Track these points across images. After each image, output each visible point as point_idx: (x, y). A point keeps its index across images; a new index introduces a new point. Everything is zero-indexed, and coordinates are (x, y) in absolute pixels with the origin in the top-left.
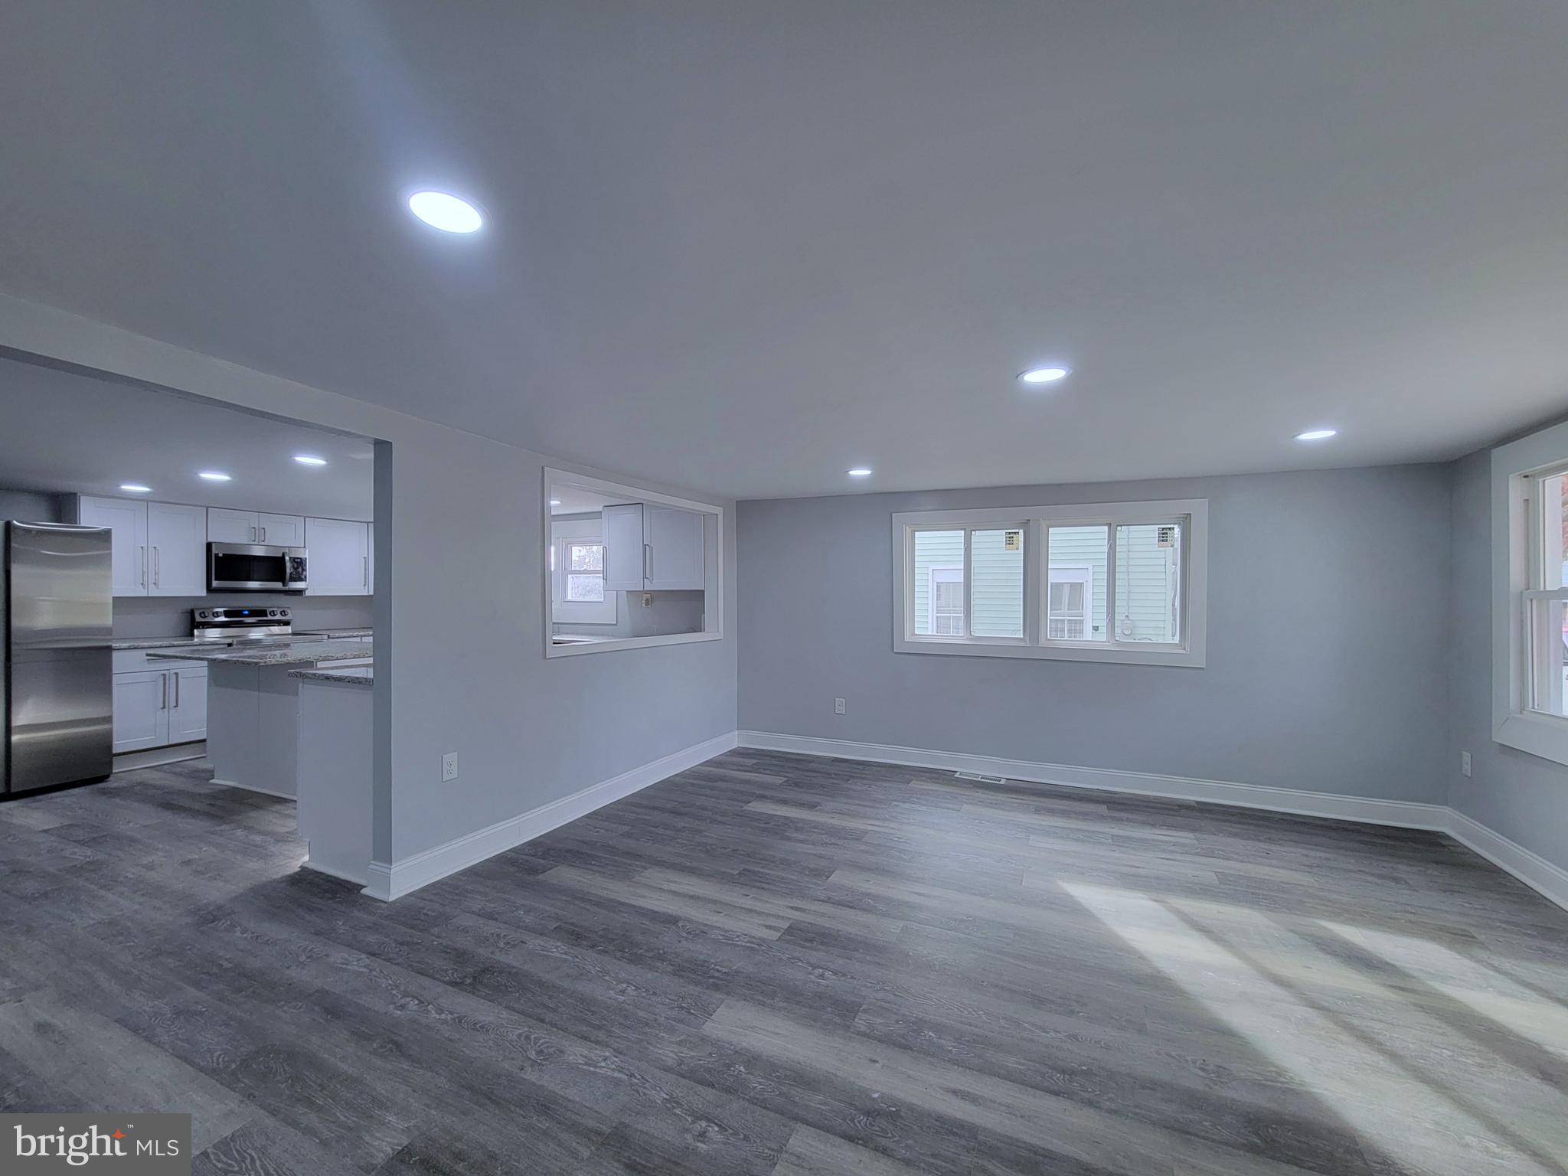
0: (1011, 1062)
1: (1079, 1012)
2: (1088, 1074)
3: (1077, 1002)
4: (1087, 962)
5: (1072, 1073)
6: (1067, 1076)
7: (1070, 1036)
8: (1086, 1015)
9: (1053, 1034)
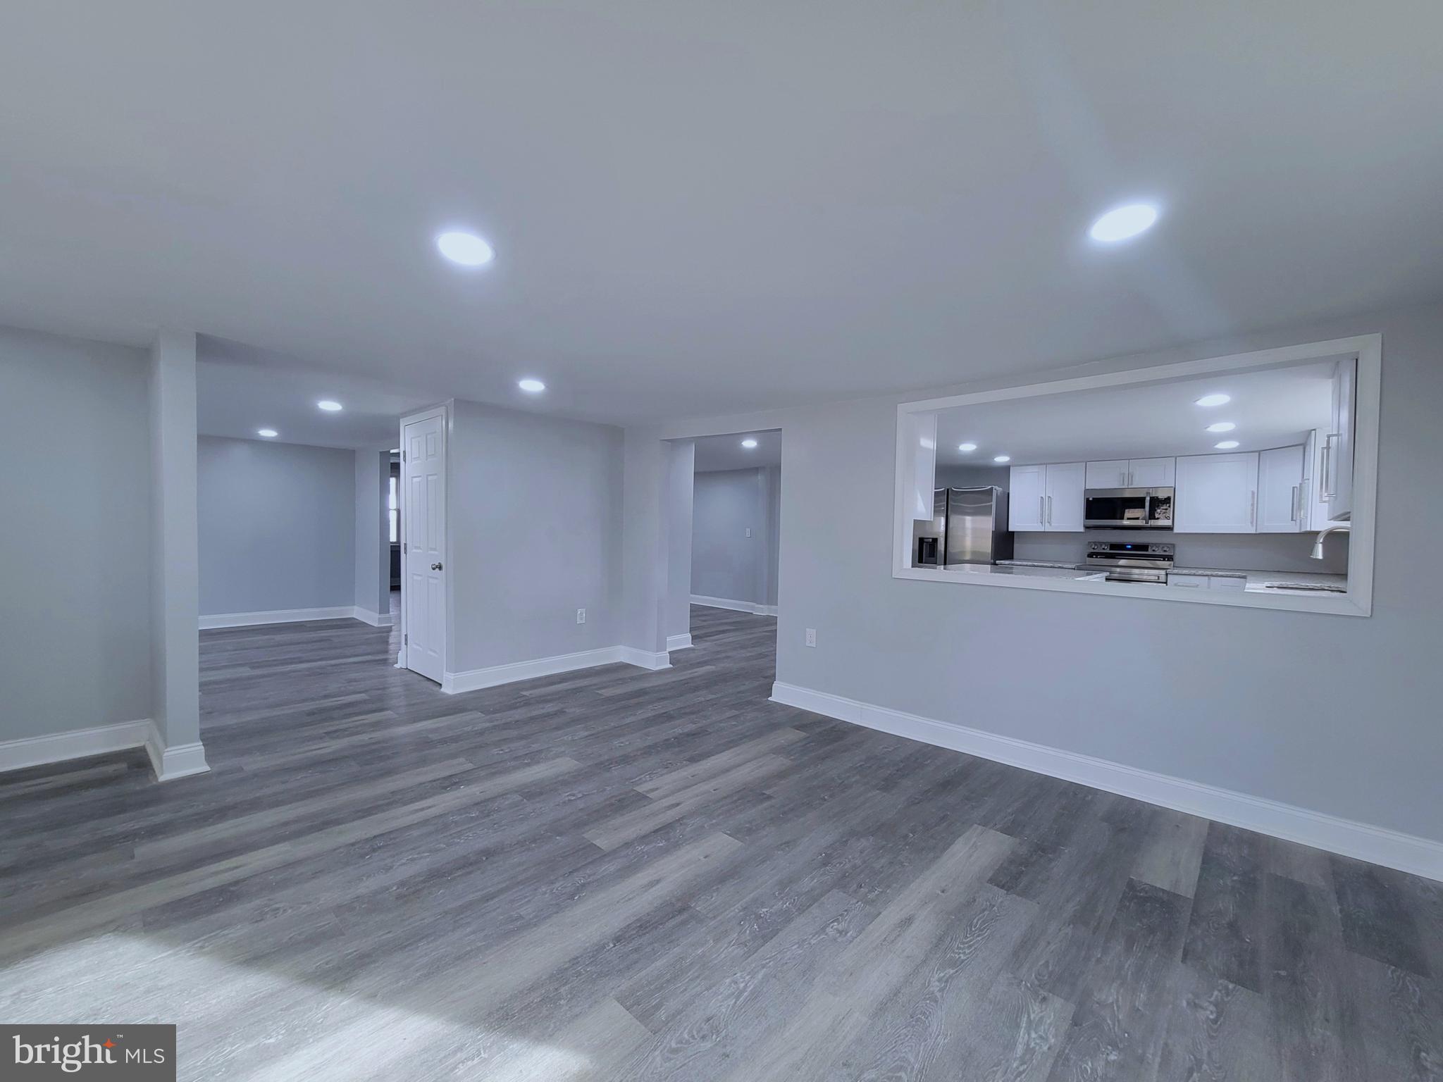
0: (415, 833)
1: (398, 888)
2: (362, 856)
3: (405, 896)
4: (428, 943)
5: (374, 850)
6: (376, 847)
7: (391, 867)
8: (391, 890)
9: (403, 861)
